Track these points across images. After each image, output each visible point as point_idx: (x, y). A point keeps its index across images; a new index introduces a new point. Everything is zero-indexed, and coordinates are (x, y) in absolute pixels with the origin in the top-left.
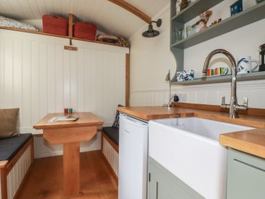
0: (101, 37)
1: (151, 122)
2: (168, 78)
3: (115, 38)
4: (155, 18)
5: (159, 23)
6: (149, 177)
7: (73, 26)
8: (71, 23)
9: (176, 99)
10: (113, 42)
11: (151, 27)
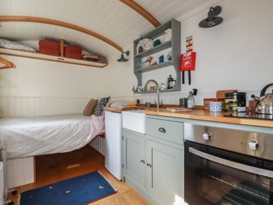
0: (85, 57)
1: (123, 112)
2: (133, 90)
3: (96, 57)
4: (125, 50)
5: (128, 53)
6: (123, 138)
7: (64, 48)
8: (62, 46)
9: (138, 101)
10: (95, 60)
11: (122, 56)
